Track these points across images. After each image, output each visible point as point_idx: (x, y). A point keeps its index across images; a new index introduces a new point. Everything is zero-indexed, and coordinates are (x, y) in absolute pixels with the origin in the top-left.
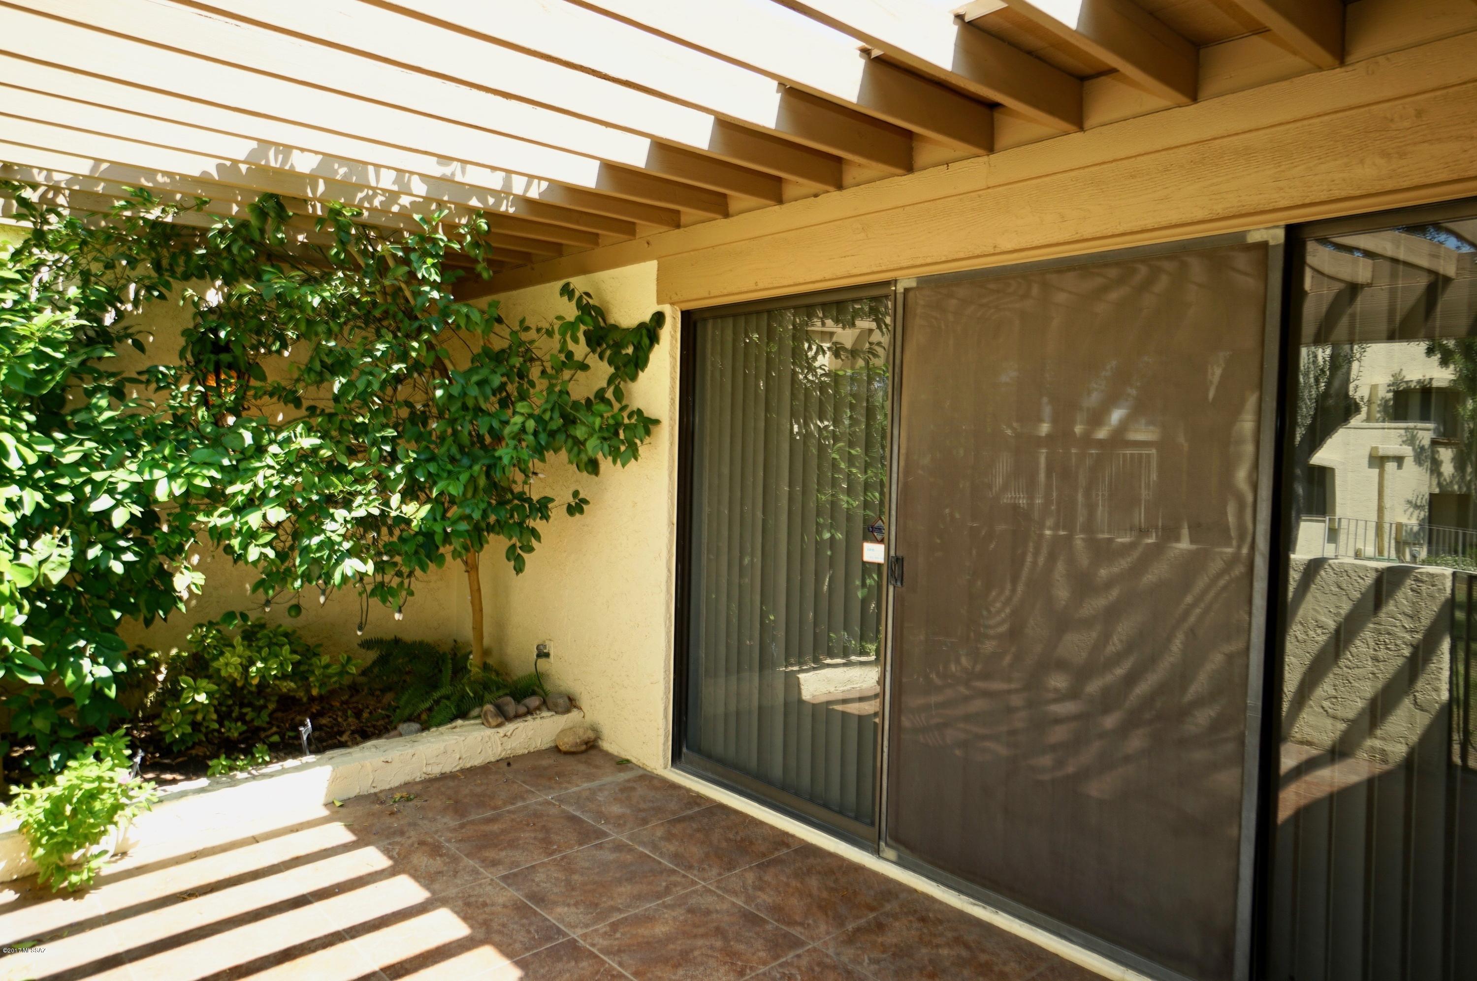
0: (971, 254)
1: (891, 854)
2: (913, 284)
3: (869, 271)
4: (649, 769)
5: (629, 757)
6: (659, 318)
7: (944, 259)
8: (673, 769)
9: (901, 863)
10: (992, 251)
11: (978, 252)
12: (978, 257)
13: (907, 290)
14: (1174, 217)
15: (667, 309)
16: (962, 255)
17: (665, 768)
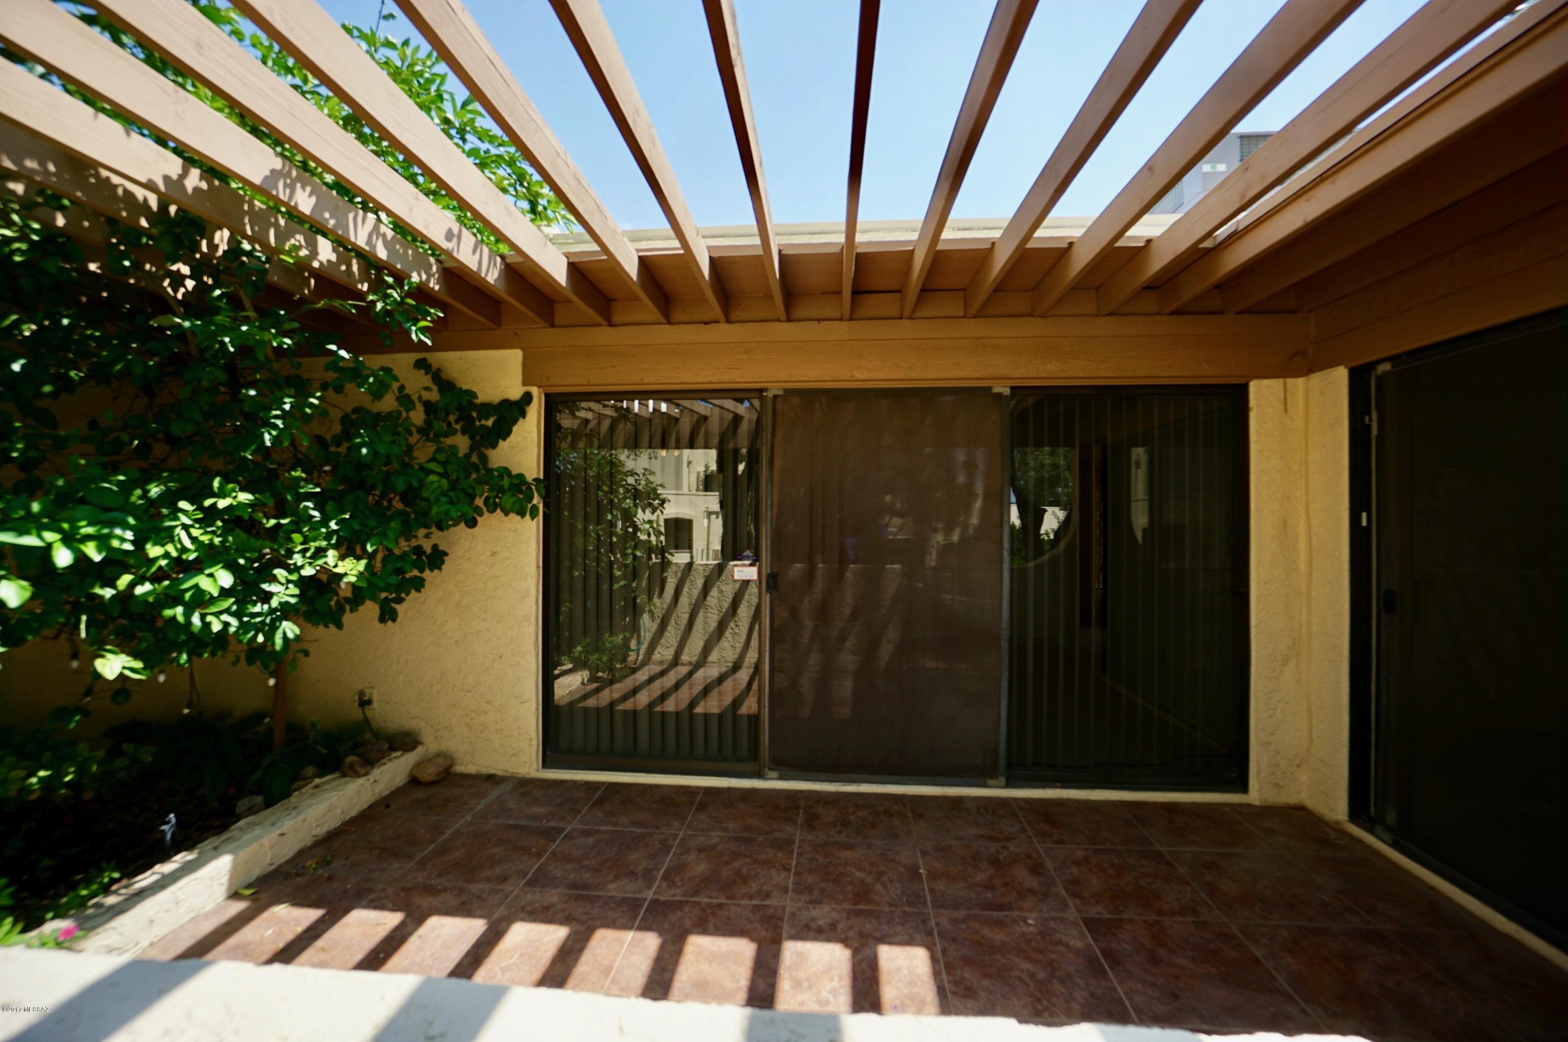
0: (834, 379)
1: (774, 774)
2: (781, 393)
3: (752, 380)
4: (520, 776)
5: (493, 772)
6: (527, 398)
7: (814, 379)
8: (545, 770)
9: (781, 778)
10: (850, 379)
11: (840, 378)
12: (840, 381)
13: (775, 397)
14: (962, 374)
15: (534, 390)
16: (828, 378)
17: (538, 770)
